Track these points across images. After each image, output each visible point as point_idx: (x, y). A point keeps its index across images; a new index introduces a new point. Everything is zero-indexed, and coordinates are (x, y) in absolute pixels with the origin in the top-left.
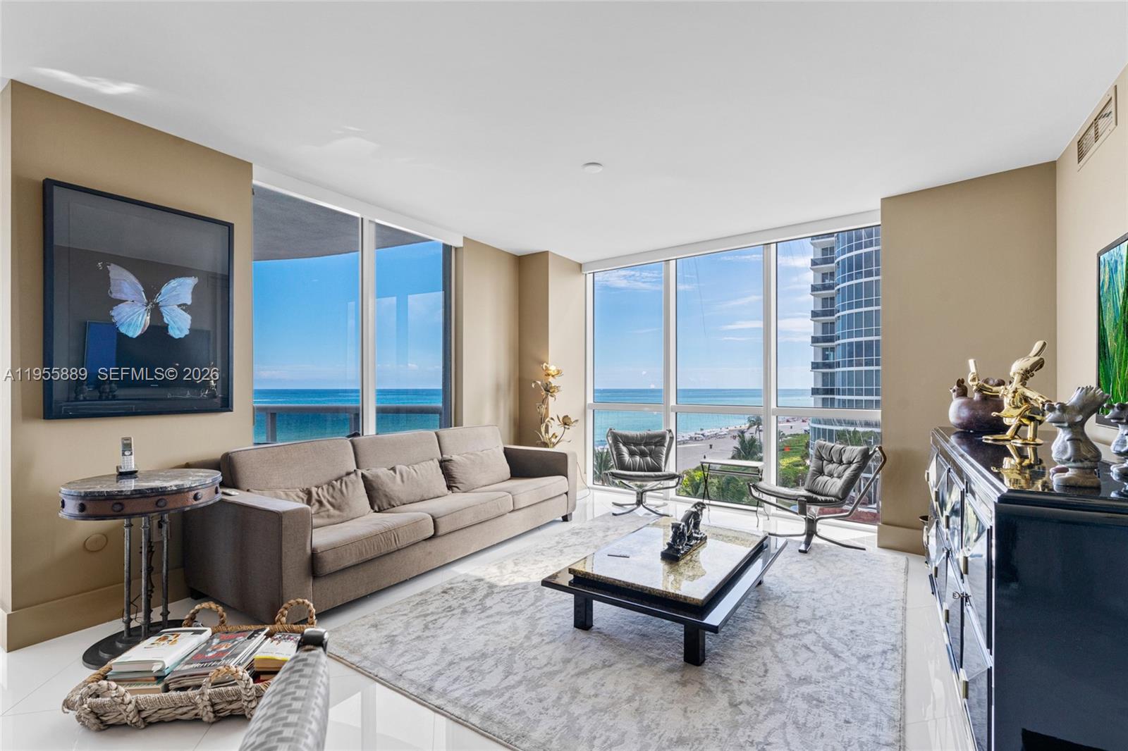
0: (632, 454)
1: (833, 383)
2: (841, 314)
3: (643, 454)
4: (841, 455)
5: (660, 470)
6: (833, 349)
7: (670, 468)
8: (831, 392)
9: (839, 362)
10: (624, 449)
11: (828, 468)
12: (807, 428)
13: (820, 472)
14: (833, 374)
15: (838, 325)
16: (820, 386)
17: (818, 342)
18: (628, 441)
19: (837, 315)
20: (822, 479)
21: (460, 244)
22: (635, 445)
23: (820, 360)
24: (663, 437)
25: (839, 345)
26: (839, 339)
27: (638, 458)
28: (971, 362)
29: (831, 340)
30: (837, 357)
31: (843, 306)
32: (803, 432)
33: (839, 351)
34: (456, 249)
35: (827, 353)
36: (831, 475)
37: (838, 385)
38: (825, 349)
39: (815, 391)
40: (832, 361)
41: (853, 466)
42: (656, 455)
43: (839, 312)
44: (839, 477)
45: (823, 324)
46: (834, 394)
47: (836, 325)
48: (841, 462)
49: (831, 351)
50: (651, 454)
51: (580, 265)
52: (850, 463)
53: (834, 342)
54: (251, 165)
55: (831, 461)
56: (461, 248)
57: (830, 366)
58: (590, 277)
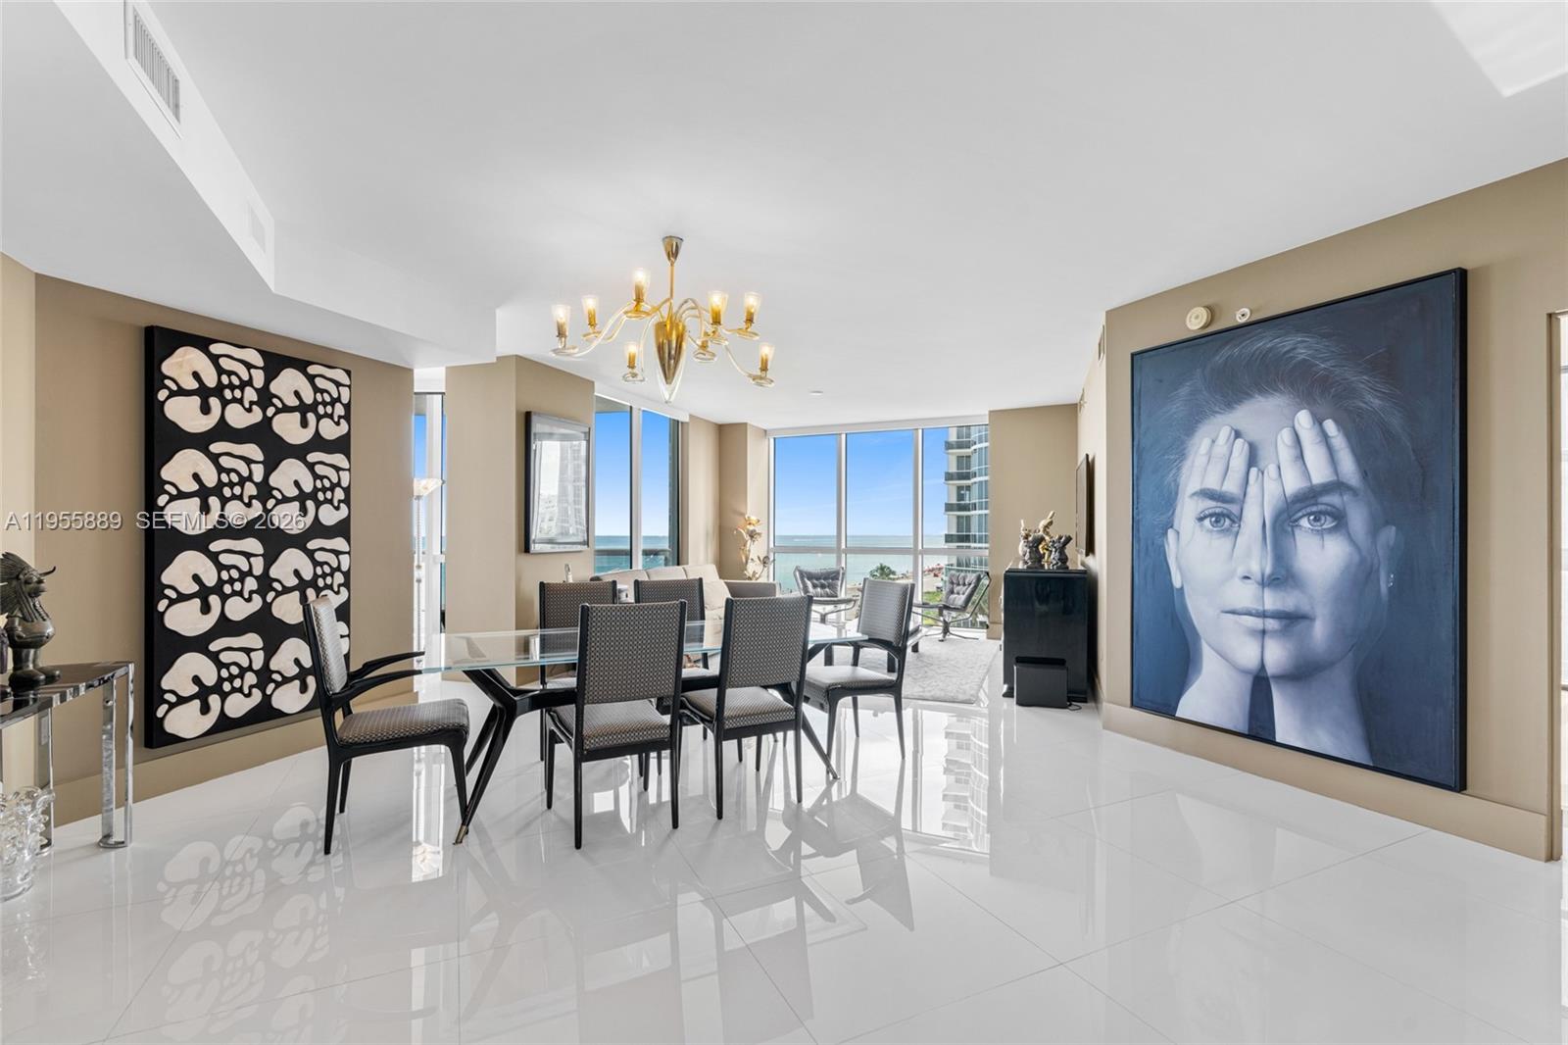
0: (815, 586)
1: (969, 530)
2: (977, 446)
3: (823, 586)
4: (964, 579)
5: (836, 596)
6: (968, 488)
7: (842, 595)
8: (967, 539)
9: (975, 504)
10: (809, 583)
11: (956, 589)
12: (941, 584)
13: (952, 592)
14: (968, 517)
15: (975, 459)
16: (954, 532)
17: (952, 479)
18: (811, 576)
19: (973, 448)
20: (952, 596)
21: (686, 419)
22: (817, 579)
23: (954, 501)
24: (838, 573)
25: (975, 483)
26: (975, 476)
27: (819, 590)
28: (1022, 522)
29: (967, 477)
30: (972, 498)
31: (980, 437)
32: (935, 590)
33: (975, 490)
34: (682, 423)
35: (962, 492)
36: (958, 593)
37: (974, 531)
38: (960, 488)
39: (949, 538)
40: (968, 502)
41: (972, 586)
42: (832, 587)
43: (975, 443)
44: (964, 594)
45: (958, 457)
46: (969, 542)
47: (972, 459)
48: (964, 585)
49: (967, 490)
50: (830, 586)
51: (765, 431)
52: (970, 584)
53: (969, 479)
54: (593, 383)
55: (958, 585)
56: (687, 423)
57: (965, 508)
58: (772, 441)
